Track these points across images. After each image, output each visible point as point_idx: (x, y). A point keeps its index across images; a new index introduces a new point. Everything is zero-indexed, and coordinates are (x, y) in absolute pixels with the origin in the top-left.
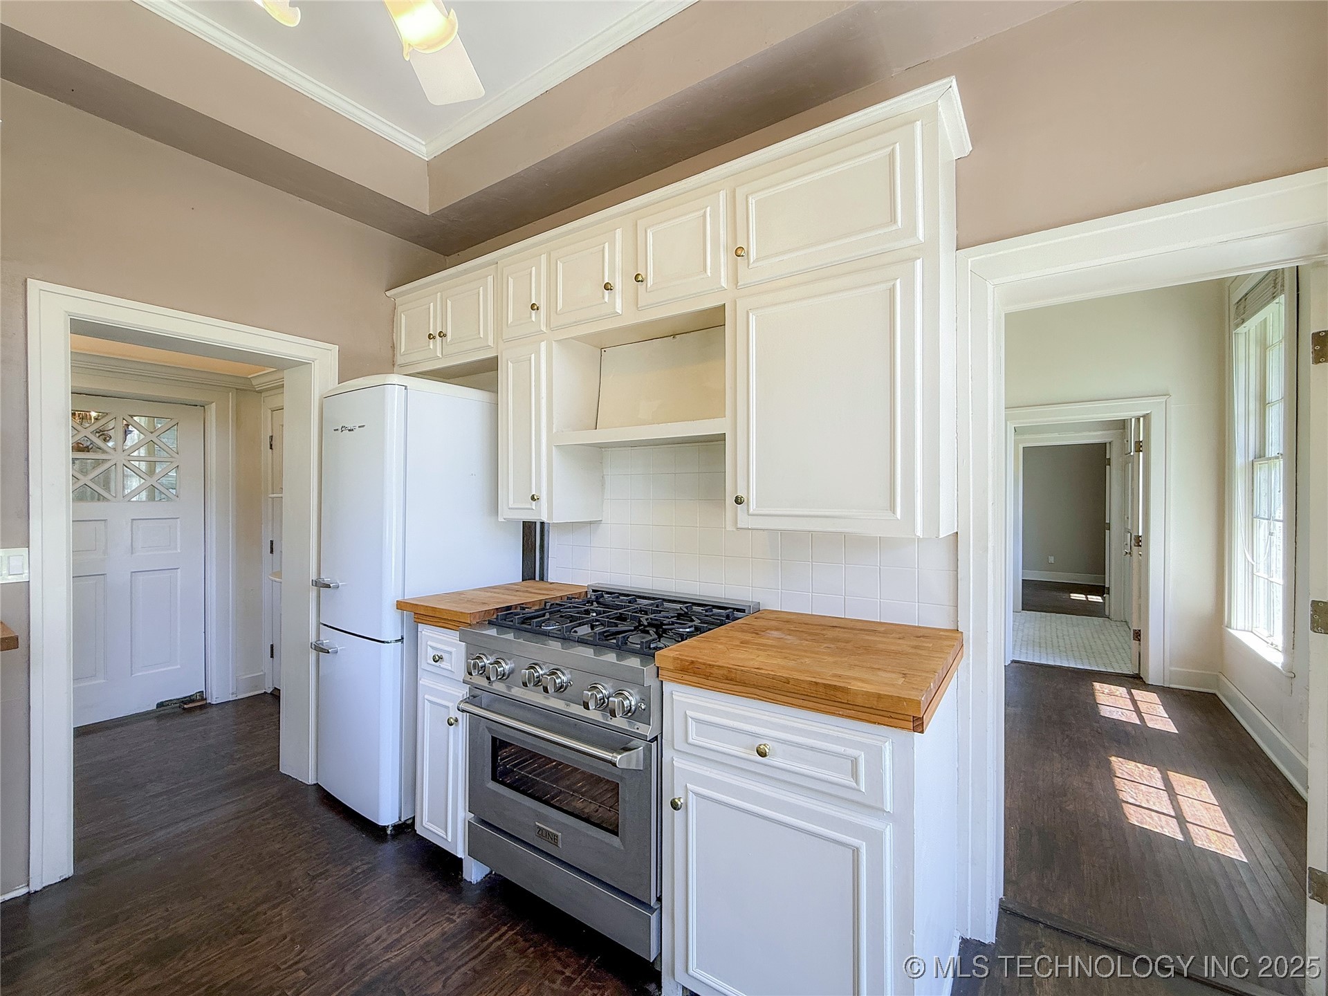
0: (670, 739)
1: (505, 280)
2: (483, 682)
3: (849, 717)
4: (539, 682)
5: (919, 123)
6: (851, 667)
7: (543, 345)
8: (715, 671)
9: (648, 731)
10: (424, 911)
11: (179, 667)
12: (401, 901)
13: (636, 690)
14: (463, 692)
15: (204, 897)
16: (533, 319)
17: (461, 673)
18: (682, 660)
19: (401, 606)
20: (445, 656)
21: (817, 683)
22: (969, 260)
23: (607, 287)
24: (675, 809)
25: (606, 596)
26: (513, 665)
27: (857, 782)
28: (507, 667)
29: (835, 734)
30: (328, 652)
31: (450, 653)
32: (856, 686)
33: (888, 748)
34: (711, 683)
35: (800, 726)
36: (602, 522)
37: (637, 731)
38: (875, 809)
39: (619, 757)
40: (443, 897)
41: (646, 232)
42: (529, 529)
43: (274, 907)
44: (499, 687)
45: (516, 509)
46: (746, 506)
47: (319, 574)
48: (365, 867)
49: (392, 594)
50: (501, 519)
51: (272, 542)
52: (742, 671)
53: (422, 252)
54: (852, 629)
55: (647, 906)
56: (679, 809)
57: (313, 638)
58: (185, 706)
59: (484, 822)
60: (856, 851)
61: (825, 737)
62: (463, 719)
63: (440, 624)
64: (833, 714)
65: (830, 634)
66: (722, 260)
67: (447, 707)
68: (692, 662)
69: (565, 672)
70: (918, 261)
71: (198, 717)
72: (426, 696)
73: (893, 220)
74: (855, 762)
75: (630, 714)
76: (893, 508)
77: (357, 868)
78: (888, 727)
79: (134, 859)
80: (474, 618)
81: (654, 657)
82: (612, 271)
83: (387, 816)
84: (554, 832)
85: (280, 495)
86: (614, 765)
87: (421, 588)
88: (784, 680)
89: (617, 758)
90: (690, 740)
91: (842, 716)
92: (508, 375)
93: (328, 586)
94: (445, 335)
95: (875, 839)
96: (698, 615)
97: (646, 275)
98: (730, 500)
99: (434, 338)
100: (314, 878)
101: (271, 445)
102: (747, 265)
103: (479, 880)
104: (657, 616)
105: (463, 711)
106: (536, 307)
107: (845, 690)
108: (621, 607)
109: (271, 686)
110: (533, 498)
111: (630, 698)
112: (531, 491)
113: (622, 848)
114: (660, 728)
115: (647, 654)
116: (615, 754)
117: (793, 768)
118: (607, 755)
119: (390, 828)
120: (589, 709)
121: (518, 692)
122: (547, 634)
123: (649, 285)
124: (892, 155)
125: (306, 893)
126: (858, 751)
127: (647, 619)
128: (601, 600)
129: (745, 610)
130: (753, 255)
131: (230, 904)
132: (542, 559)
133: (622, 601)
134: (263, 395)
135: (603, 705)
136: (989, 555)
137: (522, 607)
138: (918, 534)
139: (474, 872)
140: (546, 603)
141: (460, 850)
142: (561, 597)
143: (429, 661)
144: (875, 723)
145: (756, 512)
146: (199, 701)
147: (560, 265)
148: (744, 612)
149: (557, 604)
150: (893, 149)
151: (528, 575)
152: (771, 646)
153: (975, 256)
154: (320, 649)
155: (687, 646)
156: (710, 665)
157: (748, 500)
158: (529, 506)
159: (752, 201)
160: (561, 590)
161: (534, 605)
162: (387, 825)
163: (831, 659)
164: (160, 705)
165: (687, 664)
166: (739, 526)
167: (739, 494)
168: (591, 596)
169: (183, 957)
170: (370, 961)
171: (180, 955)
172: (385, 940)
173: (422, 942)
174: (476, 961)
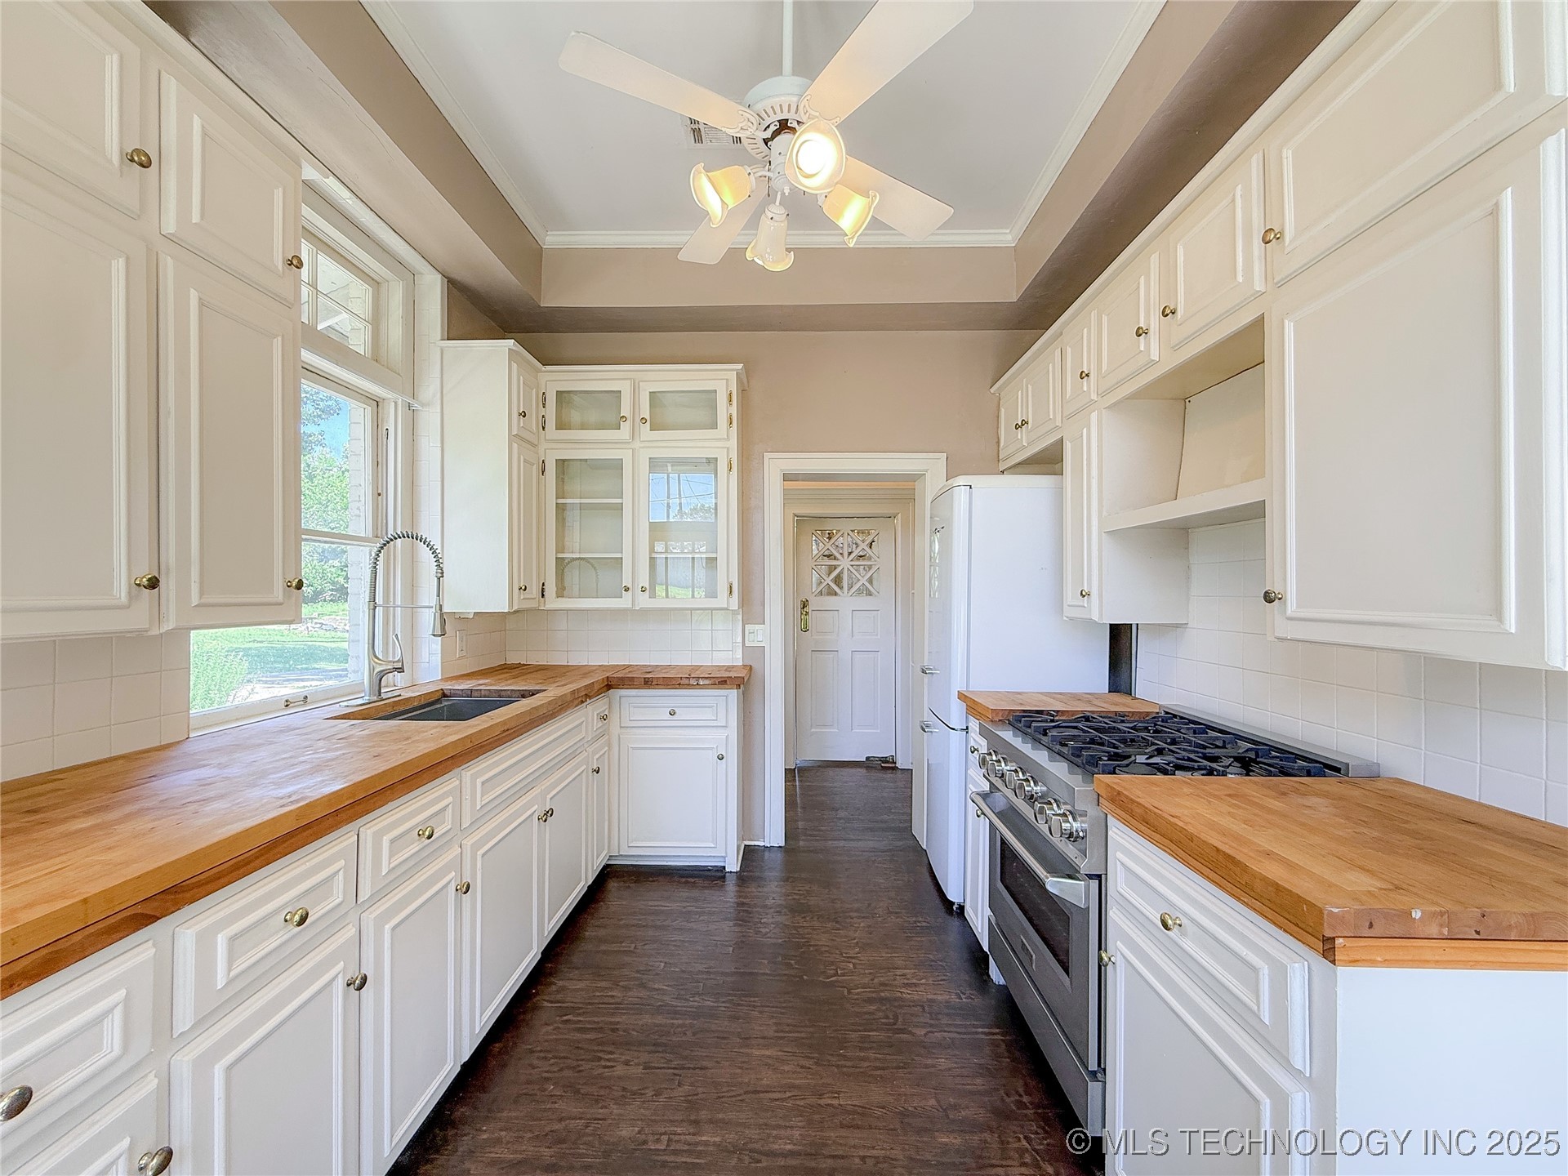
3: (1254, 909)
7: (1094, 417)
8: (1134, 808)
9: (1084, 863)
10: (946, 978)
11: (879, 731)
16: (1085, 388)
18: (1111, 789)
19: (960, 696)
23: (1139, 332)
25: (1172, 721)
27: (1258, 1005)
28: (1006, 768)
29: (1241, 928)
31: (981, 747)
33: (1299, 974)
36: (1189, 626)
37: (1075, 860)
38: (1286, 1061)
40: (964, 977)
41: (1176, 248)
42: (1116, 633)
43: (859, 917)
47: (927, 661)
48: (924, 924)
50: (1064, 619)
57: (924, 719)
58: (882, 764)
59: (996, 922)
60: (1260, 1108)
63: (977, 717)
68: (1119, 793)
71: (889, 775)
73: (1498, 85)
74: (1259, 977)
75: (1072, 839)
77: (920, 922)
78: (1297, 941)
80: (997, 714)
81: (1093, 780)
82: (1147, 312)
83: (957, 895)
84: (1031, 952)
90: (1119, 888)
94: (1027, 423)
95: (1280, 1100)
97: (1176, 304)
99: (1020, 427)
100: (891, 913)
106: (1084, 375)
111: (1072, 821)
112: (1082, 585)
113: (1071, 992)
119: (956, 906)
120: (1039, 823)
123: (1179, 315)
126: (1263, 964)
129: (1340, 769)
131: (839, 902)
137: (1051, 714)
140: (1080, 715)
141: (985, 944)
144: (1281, 928)
146: (891, 763)
147: (1104, 319)
148: (1339, 772)
156: (1132, 799)
158: (1081, 604)
159: (1287, 153)
161: (1066, 715)
162: (956, 902)
164: (867, 758)
165: (1115, 794)
168: (1157, 717)
169: (804, 917)
170: (891, 985)
171: (803, 916)
172: (908, 979)
173: (930, 997)
174: (957, 1036)
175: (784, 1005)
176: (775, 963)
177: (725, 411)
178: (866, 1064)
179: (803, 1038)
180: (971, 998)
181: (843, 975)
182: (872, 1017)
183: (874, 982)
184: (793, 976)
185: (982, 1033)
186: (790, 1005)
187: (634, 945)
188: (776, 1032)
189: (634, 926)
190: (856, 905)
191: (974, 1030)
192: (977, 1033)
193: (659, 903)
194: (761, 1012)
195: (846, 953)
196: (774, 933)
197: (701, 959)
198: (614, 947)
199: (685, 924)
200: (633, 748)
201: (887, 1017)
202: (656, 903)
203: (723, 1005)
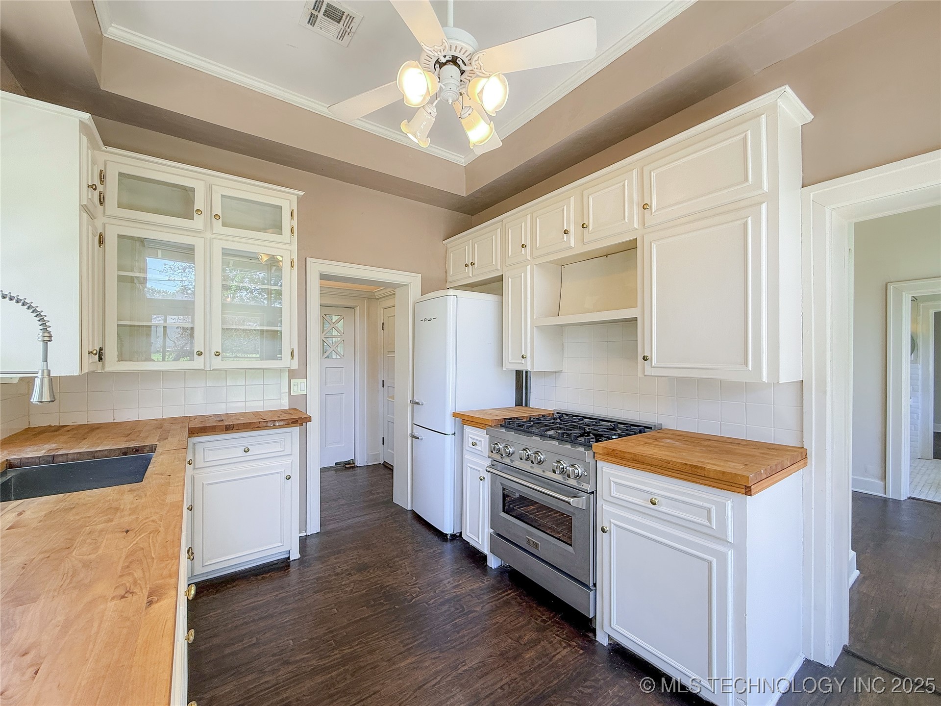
0: (601, 494)
1: (507, 231)
2: (498, 457)
3: (706, 485)
4: (528, 458)
5: (764, 116)
6: (712, 459)
7: (529, 267)
8: (626, 455)
9: (589, 488)
10: (469, 576)
11: (343, 445)
12: (458, 569)
13: (582, 466)
14: (488, 462)
15: (372, 550)
16: (523, 253)
17: (486, 452)
18: (607, 448)
19: (455, 415)
20: (477, 442)
21: (686, 464)
22: (811, 194)
23: (566, 232)
24: (603, 532)
25: (565, 416)
26: (514, 449)
27: (710, 523)
28: (511, 450)
29: (698, 494)
30: (419, 439)
31: (481, 441)
32: (709, 467)
33: (730, 505)
34: (624, 462)
35: (677, 489)
36: (563, 372)
37: (582, 487)
38: (724, 541)
39: (572, 499)
40: (478, 571)
41: (588, 198)
42: (518, 373)
43: (402, 560)
44: (507, 460)
45: (513, 363)
46: (650, 362)
47: (413, 397)
48: (439, 551)
49: (450, 410)
50: (504, 369)
51: (383, 381)
52: (642, 455)
53: (460, 216)
54: (723, 442)
55: (587, 587)
56: (606, 533)
57: (410, 432)
58: (347, 466)
59: (499, 535)
60: (710, 563)
61: (692, 496)
62: (488, 476)
63: (476, 426)
64: (696, 482)
65: (706, 443)
66: (635, 212)
67: (479, 471)
68: (613, 450)
69: (543, 453)
70: (764, 204)
71: (350, 472)
72: (468, 464)
73: (746, 179)
74: (709, 511)
75: (578, 478)
76: (746, 364)
77: (435, 551)
78: (730, 492)
79: (341, 530)
80: (493, 422)
81: (592, 447)
82: (569, 223)
83: (448, 530)
84: (537, 542)
85: (393, 355)
86: (569, 504)
87: (466, 406)
88: (666, 461)
89: (571, 500)
90: (612, 494)
91: (702, 484)
92: (508, 285)
93: (418, 404)
94: (474, 264)
95: (722, 558)
96: (620, 429)
97: (589, 224)
98: (640, 358)
99: (468, 266)
101: (383, 328)
102: (650, 213)
103: (495, 568)
104: (596, 428)
105: (488, 472)
106: (524, 246)
107: (703, 469)
108: (574, 422)
109: (383, 460)
110: (523, 357)
111: (579, 469)
112: (521, 353)
113: (574, 553)
114: (595, 486)
115: (589, 447)
116: (569, 498)
117: (673, 513)
118: (566, 499)
119: (449, 535)
120: (555, 473)
121: (517, 464)
122: (532, 433)
123: (590, 230)
124: (745, 138)
125: (414, 557)
126: (712, 506)
127: (589, 429)
128: (562, 418)
130: (654, 208)
131: (383, 555)
132: (526, 394)
133: (574, 419)
134: (379, 300)
135: (563, 472)
136: (827, 397)
137: (518, 419)
138: (764, 380)
139: (493, 562)
140: (530, 417)
141: (485, 549)
142: (539, 415)
143: (470, 445)
144: (722, 489)
145: (655, 366)
146: (352, 464)
147: (538, 220)
148: (651, 429)
149: (537, 419)
150: (745, 135)
151: (519, 403)
152: (664, 446)
153: (814, 191)
154: (414, 437)
155: (611, 442)
156: (624, 452)
157: (651, 358)
158: (520, 362)
159: (653, 174)
160: (538, 412)
161: (524, 419)
162: (447, 533)
163: (700, 455)
164: (336, 464)
165: (611, 451)
166: (646, 374)
167: (646, 354)
168: (556, 415)
169: (368, 572)
170: (447, 591)
171: (367, 570)
172: (452, 584)
173: (470, 588)
174: (497, 602)
175: (397, 628)
176: (372, 606)
177: (289, 223)
178: (466, 639)
179: (422, 642)
180: (489, 581)
181: (417, 596)
182: (449, 612)
183: (437, 592)
184: (389, 609)
185: (505, 595)
186: (401, 626)
187: (254, 639)
188: (404, 646)
189: (243, 624)
190: (395, 553)
191: (501, 596)
192: (503, 597)
193: (252, 600)
194: (386, 640)
195: (410, 583)
196: (356, 588)
197: (318, 625)
198: (237, 647)
199: (286, 607)
200: (208, 484)
201: (458, 609)
202: (248, 601)
203: (358, 647)
